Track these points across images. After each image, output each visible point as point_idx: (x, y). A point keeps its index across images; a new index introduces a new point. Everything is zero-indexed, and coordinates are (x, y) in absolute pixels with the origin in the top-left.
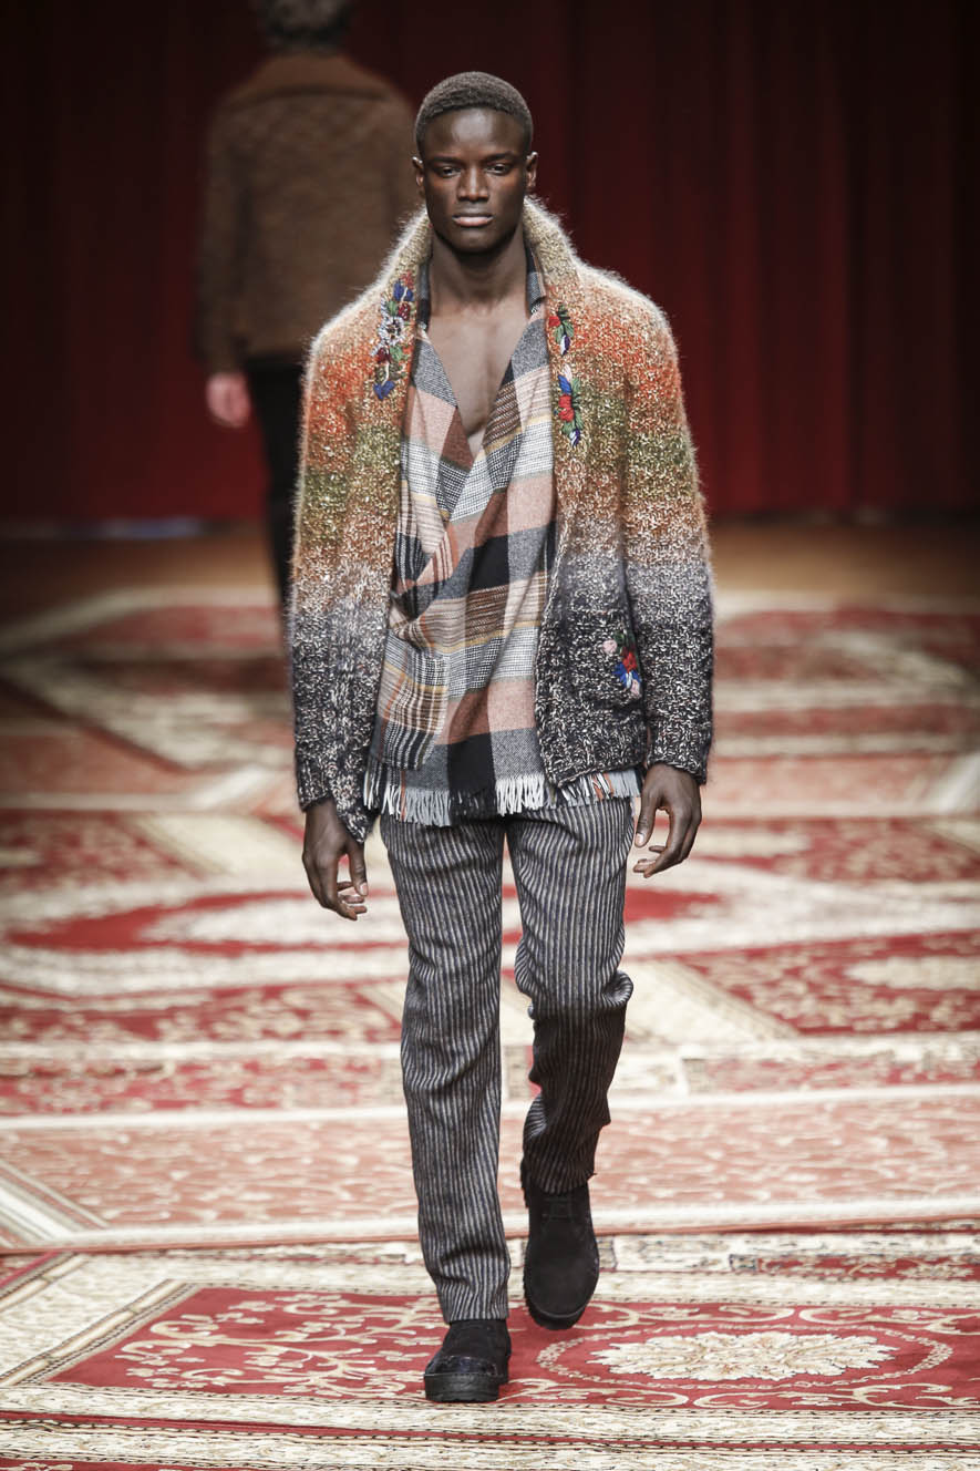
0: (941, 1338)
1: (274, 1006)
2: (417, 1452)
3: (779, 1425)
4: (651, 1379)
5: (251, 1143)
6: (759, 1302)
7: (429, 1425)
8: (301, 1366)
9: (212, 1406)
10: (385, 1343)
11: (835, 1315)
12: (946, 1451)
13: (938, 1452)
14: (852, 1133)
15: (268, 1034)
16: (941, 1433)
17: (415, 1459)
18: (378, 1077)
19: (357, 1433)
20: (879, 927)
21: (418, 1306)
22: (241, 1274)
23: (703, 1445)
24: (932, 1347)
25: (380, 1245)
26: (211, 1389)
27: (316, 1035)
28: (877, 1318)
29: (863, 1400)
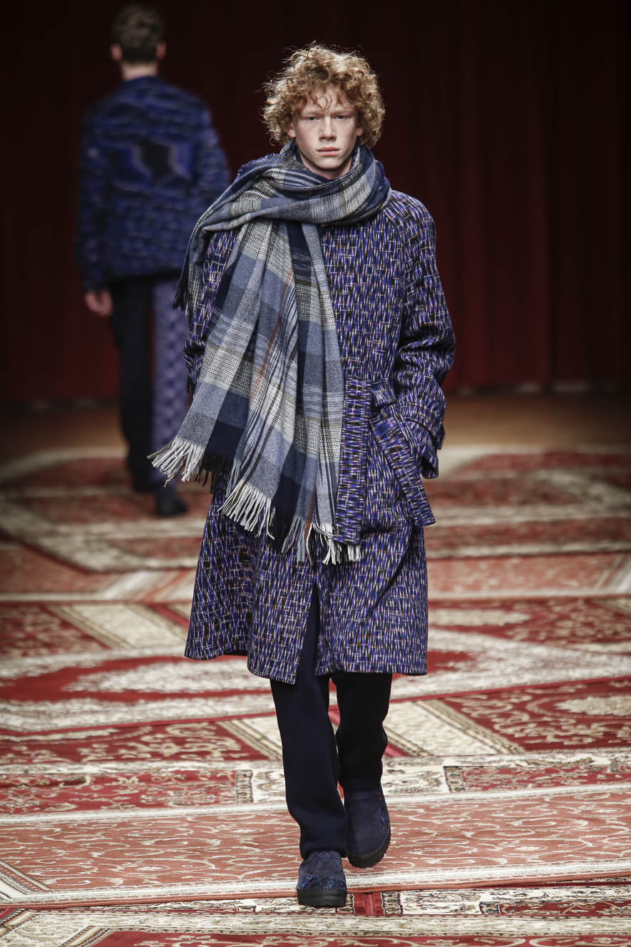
1: (160, 735)
5: (146, 832)
6: (501, 934)
11: (554, 942)
15: (156, 755)
18: (233, 784)
20: (577, 674)
21: (265, 942)
22: (141, 922)
25: (237, 901)
27: (189, 755)
28: (583, 943)
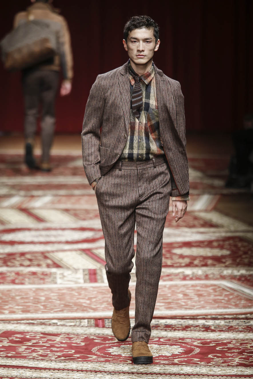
0: (197, 346)
1: (23, 258)
2: (61, 374)
3: (155, 368)
4: (122, 356)
5: (17, 294)
7: (64, 367)
8: (30, 351)
9: (8, 361)
10: (52, 346)
11: (169, 340)
12: (199, 376)
13: (197, 376)
14: (173, 293)
15: (21, 265)
16: (197, 371)
17: (60, 376)
18: (50, 277)
19: (45, 369)
20: (180, 239)
21: (61, 336)
22: (15, 327)
23: (135, 373)
24: (195, 349)
25: (51, 320)
26: (7, 357)
27: (34, 266)
28: (180, 341)
29: (177, 362)
